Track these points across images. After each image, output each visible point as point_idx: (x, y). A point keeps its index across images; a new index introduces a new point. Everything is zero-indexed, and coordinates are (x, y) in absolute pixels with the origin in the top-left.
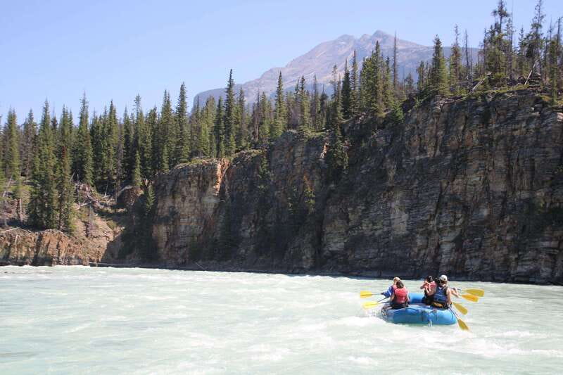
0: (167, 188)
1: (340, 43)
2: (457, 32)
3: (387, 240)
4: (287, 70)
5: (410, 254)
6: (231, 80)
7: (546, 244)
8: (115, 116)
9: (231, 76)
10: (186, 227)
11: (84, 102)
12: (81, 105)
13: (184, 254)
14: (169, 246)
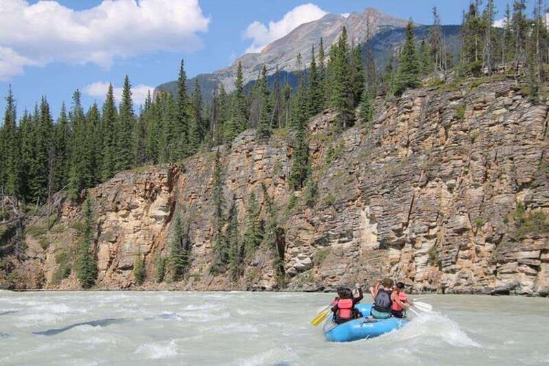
0: (109, 199)
1: (324, 23)
2: (435, 13)
3: (356, 253)
4: (264, 56)
5: (381, 269)
6: (182, 72)
7: (527, 254)
8: (49, 117)
9: (182, 68)
10: (131, 244)
11: (10, 100)
12: (6, 104)
13: (129, 276)
14: (112, 267)
